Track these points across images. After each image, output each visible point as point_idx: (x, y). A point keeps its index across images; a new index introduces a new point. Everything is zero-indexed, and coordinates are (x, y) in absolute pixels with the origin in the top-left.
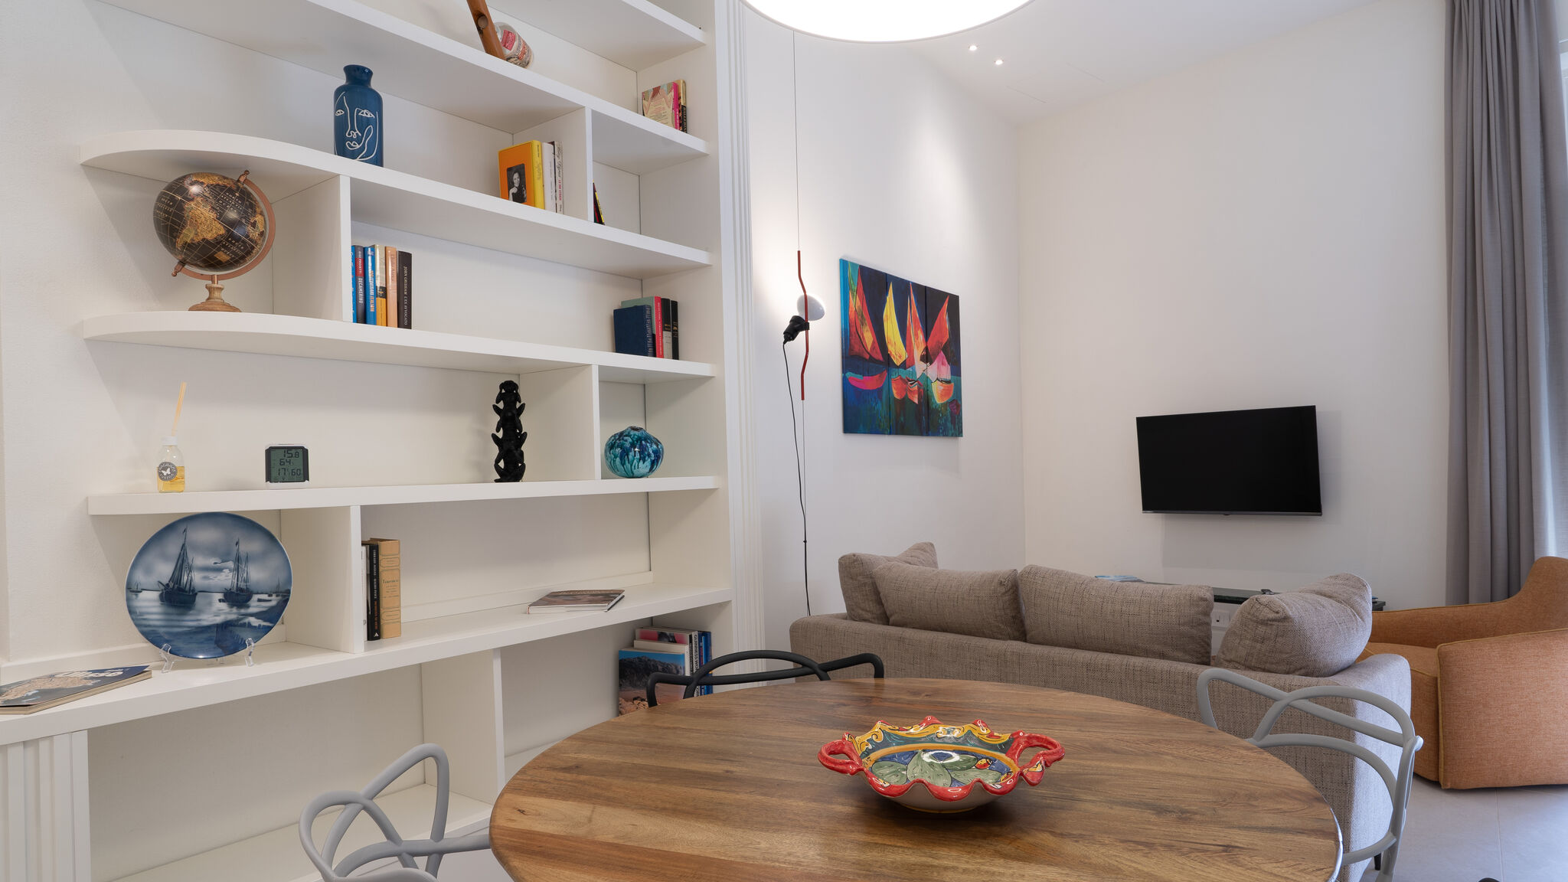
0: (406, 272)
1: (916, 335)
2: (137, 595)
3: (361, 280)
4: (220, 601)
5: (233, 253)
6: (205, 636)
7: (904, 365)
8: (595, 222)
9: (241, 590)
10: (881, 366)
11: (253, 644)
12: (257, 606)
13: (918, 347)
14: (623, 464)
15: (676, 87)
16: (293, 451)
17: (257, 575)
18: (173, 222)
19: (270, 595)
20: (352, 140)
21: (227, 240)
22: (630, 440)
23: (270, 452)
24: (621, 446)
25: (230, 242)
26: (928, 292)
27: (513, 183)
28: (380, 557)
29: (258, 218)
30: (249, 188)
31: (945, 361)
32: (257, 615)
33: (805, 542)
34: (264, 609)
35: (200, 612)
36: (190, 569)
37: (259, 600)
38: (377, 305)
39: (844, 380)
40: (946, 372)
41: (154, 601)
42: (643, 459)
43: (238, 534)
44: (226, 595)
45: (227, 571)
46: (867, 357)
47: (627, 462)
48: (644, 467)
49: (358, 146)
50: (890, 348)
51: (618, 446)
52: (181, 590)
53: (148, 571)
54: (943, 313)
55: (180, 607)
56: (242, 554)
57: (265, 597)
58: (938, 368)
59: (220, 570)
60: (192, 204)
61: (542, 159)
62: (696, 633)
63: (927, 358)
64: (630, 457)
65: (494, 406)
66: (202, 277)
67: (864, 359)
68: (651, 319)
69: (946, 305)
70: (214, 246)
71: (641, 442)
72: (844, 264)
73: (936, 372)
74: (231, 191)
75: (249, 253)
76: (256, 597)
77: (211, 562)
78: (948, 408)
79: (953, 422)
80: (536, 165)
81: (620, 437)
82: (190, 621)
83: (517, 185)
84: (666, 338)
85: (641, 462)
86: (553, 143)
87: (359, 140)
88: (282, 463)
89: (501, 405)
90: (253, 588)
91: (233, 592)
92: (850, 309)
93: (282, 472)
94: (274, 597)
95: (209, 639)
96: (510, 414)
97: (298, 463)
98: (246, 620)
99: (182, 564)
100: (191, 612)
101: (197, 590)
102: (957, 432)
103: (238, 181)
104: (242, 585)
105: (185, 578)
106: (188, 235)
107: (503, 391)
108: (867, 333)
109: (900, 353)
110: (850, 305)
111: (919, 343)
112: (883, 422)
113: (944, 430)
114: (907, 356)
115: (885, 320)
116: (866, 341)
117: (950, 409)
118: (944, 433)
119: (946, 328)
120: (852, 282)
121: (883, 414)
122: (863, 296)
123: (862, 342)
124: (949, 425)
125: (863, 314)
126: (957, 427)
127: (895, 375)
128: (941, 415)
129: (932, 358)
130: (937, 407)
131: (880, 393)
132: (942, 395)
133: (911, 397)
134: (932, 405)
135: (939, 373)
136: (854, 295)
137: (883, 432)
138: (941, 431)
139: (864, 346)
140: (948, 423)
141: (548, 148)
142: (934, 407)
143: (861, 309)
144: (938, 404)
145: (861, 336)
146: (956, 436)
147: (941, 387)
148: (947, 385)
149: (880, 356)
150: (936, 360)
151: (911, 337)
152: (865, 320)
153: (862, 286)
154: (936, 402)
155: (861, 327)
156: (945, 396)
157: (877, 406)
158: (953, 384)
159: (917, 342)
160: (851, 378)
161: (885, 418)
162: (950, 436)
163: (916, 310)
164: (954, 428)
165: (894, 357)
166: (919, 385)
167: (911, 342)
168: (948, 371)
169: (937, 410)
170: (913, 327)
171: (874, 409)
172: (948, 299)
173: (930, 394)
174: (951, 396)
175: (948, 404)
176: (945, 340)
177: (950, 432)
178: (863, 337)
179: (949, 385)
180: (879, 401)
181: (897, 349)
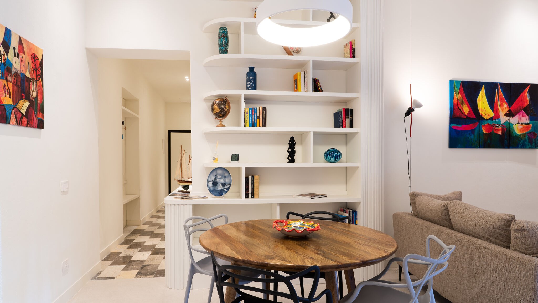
0: (264, 112)
2: (209, 182)
3: (253, 115)
4: (221, 185)
5: (222, 114)
6: (218, 192)
7: (492, 119)
8: (313, 92)
9: (224, 183)
10: (475, 120)
11: (224, 195)
13: (503, 110)
14: (327, 159)
15: (351, 43)
16: (236, 155)
17: (227, 180)
22: (330, 152)
23: (232, 155)
26: (512, 86)
28: (254, 179)
29: (227, 106)
30: (227, 100)
31: (525, 114)
32: (226, 189)
33: (410, 187)
35: (218, 187)
36: (217, 178)
37: (227, 186)
38: (257, 121)
40: (526, 120)
41: (211, 184)
42: (332, 157)
43: (224, 172)
46: (465, 117)
48: (333, 159)
49: (249, 86)
50: (481, 112)
51: (327, 153)
52: (215, 182)
53: (211, 178)
54: (525, 93)
55: (215, 185)
56: (225, 176)
57: (228, 185)
58: (519, 118)
59: (221, 179)
60: (214, 106)
62: (352, 211)
63: (510, 114)
64: (328, 157)
66: (219, 119)
67: (462, 118)
68: (342, 115)
69: (527, 89)
70: (219, 113)
73: (517, 120)
74: (222, 101)
75: (226, 114)
76: (226, 185)
80: (299, 78)
82: (216, 188)
83: (296, 84)
84: (348, 121)
86: (304, 72)
87: (249, 84)
88: (234, 157)
90: (226, 183)
92: (454, 99)
93: (234, 159)
97: (237, 157)
99: (215, 177)
101: (218, 182)
103: (225, 100)
104: (224, 182)
105: (216, 180)
106: (214, 112)
107: (291, 139)
108: (465, 108)
109: (489, 114)
110: (455, 98)
111: (504, 108)
112: (475, 143)
113: (523, 145)
114: (494, 115)
115: (478, 101)
116: (465, 111)
117: (528, 136)
118: (523, 147)
119: (527, 100)
120: (456, 88)
121: (475, 140)
122: (463, 93)
123: (462, 112)
124: (527, 143)
125: (463, 100)
126: (534, 144)
127: (484, 123)
128: (520, 139)
129: (514, 114)
130: (517, 136)
131: (473, 131)
132: (521, 130)
133: (496, 132)
134: (513, 135)
135: (519, 120)
136: (457, 94)
137: (474, 147)
138: (520, 146)
139: (463, 113)
140: (526, 142)
141: (302, 74)
142: (515, 135)
143: (462, 98)
144: (518, 134)
145: (461, 110)
146: (533, 148)
147: (520, 127)
148: (526, 125)
149: (474, 116)
150: (518, 115)
151: (497, 106)
152: (464, 102)
153: (463, 89)
154: (516, 133)
155: (462, 105)
156: (524, 130)
157: (471, 137)
158: (531, 124)
159: (502, 108)
160: (454, 126)
161: (476, 141)
162: (528, 148)
163: (502, 94)
164: (531, 144)
165: (484, 116)
166: (502, 127)
167: (497, 108)
168: (528, 119)
169: (517, 137)
170: (499, 102)
171: (469, 138)
172: (529, 87)
173: (511, 130)
174: (530, 130)
175: (527, 134)
176: (525, 106)
177: (528, 146)
178: (463, 110)
179: (527, 125)
180: (472, 135)
181: (487, 113)
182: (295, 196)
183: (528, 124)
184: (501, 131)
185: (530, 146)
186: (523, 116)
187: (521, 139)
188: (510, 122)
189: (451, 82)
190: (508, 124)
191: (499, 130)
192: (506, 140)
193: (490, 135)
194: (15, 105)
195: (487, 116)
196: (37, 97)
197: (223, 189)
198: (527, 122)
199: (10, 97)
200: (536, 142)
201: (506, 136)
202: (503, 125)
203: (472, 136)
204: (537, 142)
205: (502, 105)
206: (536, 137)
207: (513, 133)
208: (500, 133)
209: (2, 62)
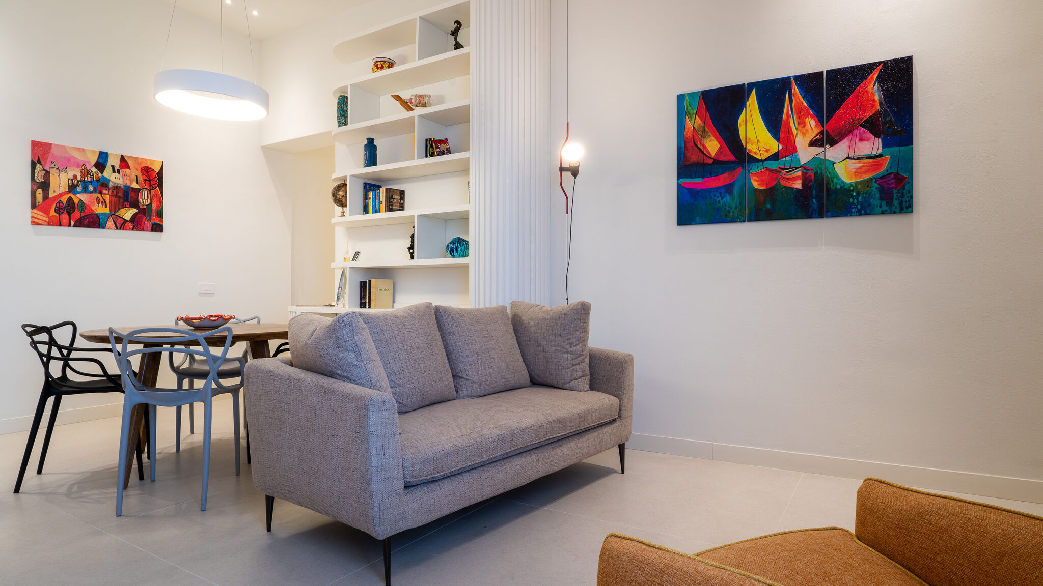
7: (775, 157)
10: (733, 165)
13: (805, 134)
26: (834, 74)
28: (371, 284)
33: (567, 299)
38: (380, 207)
46: (710, 161)
50: (751, 147)
54: (867, 86)
58: (850, 146)
67: (704, 165)
69: (877, 74)
73: (845, 152)
87: (368, 159)
92: (686, 130)
108: (710, 143)
109: (767, 148)
110: (687, 127)
111: (807, 130)
112: (733, 212)
113: (863, 207)
114: (781, 147)
115: (740, 125)
116: (710, 149)
117: (879, 184)
118: (863, 212)
119: (874, 100)
120: (689, 108)
121: (734, 205)
122: (706, 115)
123: (703, 152)
124: (875, 202)
125: (706, 128)
126: (896, 203)
127: (755, 169)
128: (854, 194)
129: (836, 138)
130: (846, 187)
131: (729, 188)
132: (857, 173)
133: (788, 184)
134: (833, 186)
135: (852, 151)
136: (692, 118)
137: (733, 221)
138: (853, 210)
139: (705, 154)
140: (871, 201)
142: (838, 187)
143: (703, 125)
144: (847, 184)
145: (702, 148)
146: (895, 212)
147: (855, 165)
148: (871, 160)
149: (730, 157)
150: (846, 139)
151: (790, 127)
152: (707, 133)
153: (704, 107)
154: (843, 182)
155: (702, 139)
156: (865, 172)
157: (724, 199)
158: (889, 156)
159: (804, 130)
160: (686, 183)
161: (736, 208)
162: (878, 214)
163: (802, 99)
164: (890, 203)
165: (755, 153)
166: (804, 171)
167: (789, 132)
168: (876, 145)
169: (846, 191)
170: (795, 118)
171: (719, 202)
172: (879, 68)
173: (829, 175)
174: (883, 170)
175: (874, 180)
176: (869, 114)
178: (705, 147)
179: (876, 160)
180: (727, 195)
181: (761, 145)
183: (880, 155)
184: (800, 181)
185: (884, 207)
186: (861, 140)
187: (858, 194)
188: (827, 158)
189: (681, 98)
190: (819, 162)
191: (794, 179)
192: (814, 200)
193: (770, 192)
194: (113, 213)
195: (762, 152)
196: (151, 204)
198: (875, 152)
199: (106, 207)
200: (903, 196)
201: (814, 192)
202: (807, 166)
203: (728, 198)
204: (906, 196)
205: (802, 123)
206: (904, 186)
207: (835, 180)
208: (798, 185)
209: (95, 179)
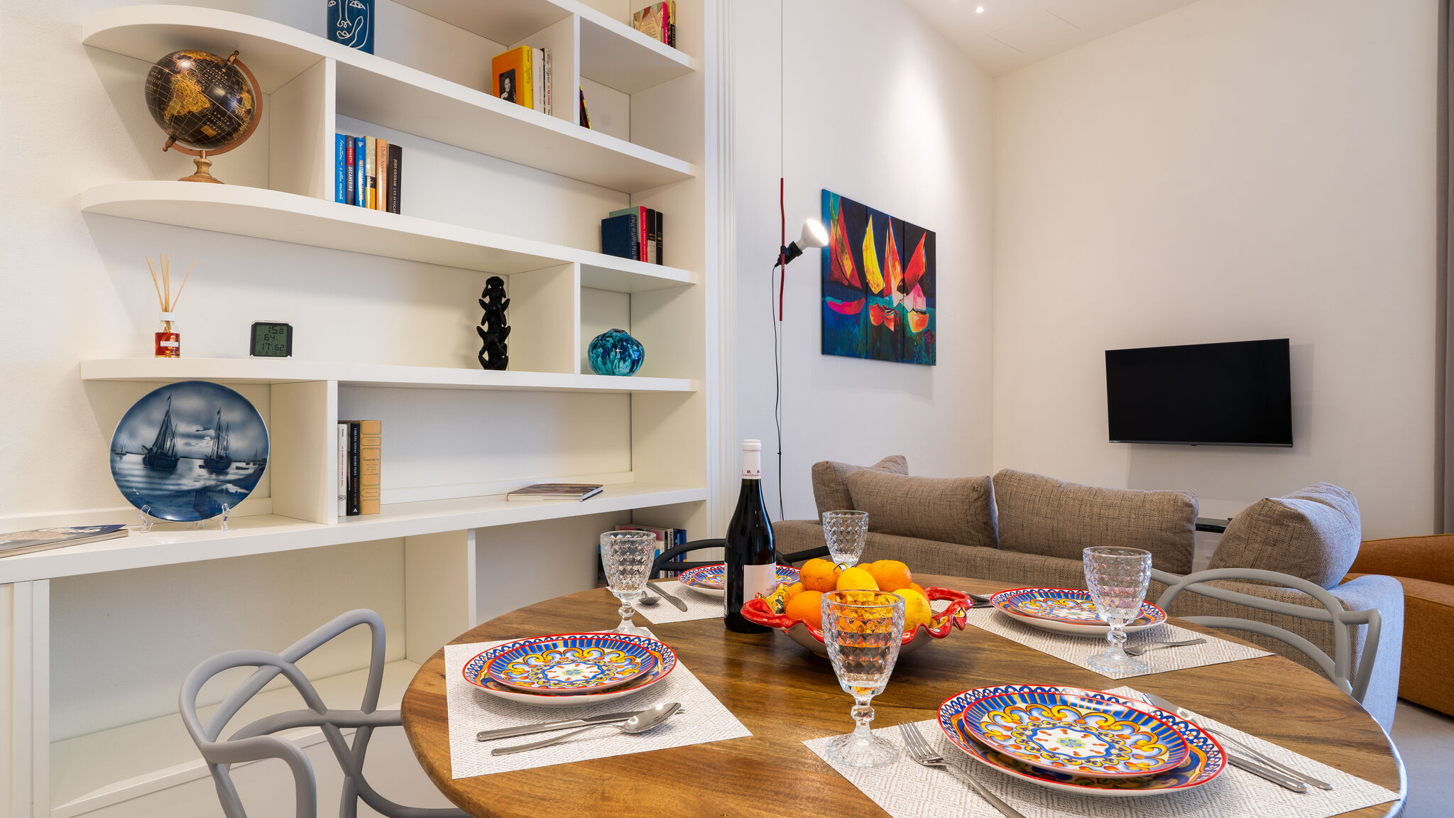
0: (396, 164)
1: (894, 266)
2: (121, 457)
3: (351, 169)
4: (200, 467)
5: (219, 127)
6: (184, 500)
7: (882, 294)
8: (581, 125)
9: (220, 457)
10: (860, 293)
11: (228, 509)
12: (235, 474)
13: (895, 278)
14: (604, 364)
15: (665, 6)
16: (278, 328)
17: (237, 443)
18: (161, 94)
19: (248, 464)
20: (342, 29)
21: (212, 114)
22: (612, 341)
23: (256, 327)
24: (603, 346)
25: (216, 116)
26: (906, 227)
27: (504, 88)
28: (362, 436)
29: (245, 95)
30: (236, 67)
31: (922, 293)
32: (234, 482)
33: (780, 454)
34: (242, 477)
35: (181, 476)
36: (173, 435)
37: (238, 468)
38: (366, 193)
39: (823, 302)
40: (921, 304)
41: (138, 464)
42: (623, 359)
43: (219, 403)
44: (206, 461)
45: (208, 438)
46: (846, 283)
47: (608, 361)
48: (625, 366)
49: (348, 36)
50: (869, 277)
51: (600, 347)
52: (164, 455)
53: (132, 435)
54: (920, 248)
55: (163, 471)
56: (224, 424)
57: (243, 465)
58: (914, 298)
59: (201, 437)
60: (179, 77)
61: (533, 64)
62: (672, 530)
63: (904, 289)
64: (611, 357)
65: (480, 300)
66: (191, 152)
67: (842, 285)
68: (636, 228)
69: (923, 240)
70: (200, 120)
71: (622, 343)
72: (825, 194)
73: (912, 303)
74: (217, 66)
75: (236, 130)
76: (234, 465)
77: (193, 429)
78: (923, 338)
79: (927, 351)
80: (525, 69)
81: (602, 338)
82: (171, 485)
83: (507, 90)
84: (651, 246)
85: (622, 363)
86: (543, 50)
87: (349, 30)
88: (266, 338)
89: (487, 300)
90: (232, 456)
91: (212, 459)
92: (832, 237)
93: (266, 346)
94: (251, 465)
95: (187, 504)
96: (494, 308)
97: (282, 339)
98: (224, 487)
99: (166, 430)
100: (172, 476)
101: (179, 455)
102: (931, 361)
103: (228, 60)
104: (222, 452)
105: (168, 444)
106: (175, 107)
107: (489, 287)
108: (846, 261)
109: (878, 282)
110: (832, 233)
111: (896, 274)
112: (859, 347)
113: (919, 358)
114: (884, 285)
115: (864, 250)
116: (846, 268)
117: (925, 338)
118: (919, 362)
119: (923, 262)
120: (833, 210)
121: (860, 339)
122: (844, 226)
123: (841, 269)
124: (923, 354)
125: (844, 243)
127: (872, 303)
128: (915, 344)
129: (909, 289)
130: (912, 336)
131: (857, 318)
132: (917, 325)
133: (888, 325)
134: (907, 334)
135: (915, 304)
136: (835, 224)
137: (859, 356)
138: (915, 358)
139: (843, 273)
140: (921, 352)
141: (537, 54)
142: (909, 335)
143: (842, 238)
144: (913, 333)
145: (841, 265)
146: (929, 364)
147: (916, 317)
148: (923, 316)
149: (858, 284)
150: (912, 291)
151: (888, 267)
152: (845, 249)
153: (843, 217)
154: (910, 331)
155: (842, 254)
156: (921, 326)
157: (855, 330)
158: (928, 315)
160: (828, 301)
161: (861, 343)
162: (925, 365)
163: (894, 243)
164: (929, 357)
165: (872, 285)
166: (895, 315)
167: (888, 272)
168: (924, 303)
169: (912, 339)
170: (891, 258)
171: (852, 333)
172: (925, 234)
173: (905, 323)
174: (926, 326)
175: (924, 334)
176: (921, 274)
177: (924, 360)
178: (843, 265)
180: (856, 326)
181: (875, 278)
182: (511, 497)
183: (926, 313)
184: (893, 324)
185: (927, 360)
186: (918, 296)
187: (917, 344)
188: (904, 305)
190: (901, 309)
191: (890, 321)
192: (899, 345)
193: (880, 331)
195: (875, 285)
197: (218, 486)
198: (924, 309)
200: (932, 350)
201: (899, 336)
202: (896, 310)
204: (934, 352)
206: (934, 342)
207: (908, 329)
